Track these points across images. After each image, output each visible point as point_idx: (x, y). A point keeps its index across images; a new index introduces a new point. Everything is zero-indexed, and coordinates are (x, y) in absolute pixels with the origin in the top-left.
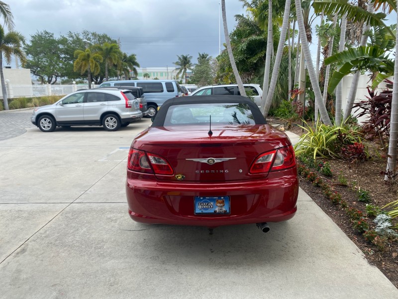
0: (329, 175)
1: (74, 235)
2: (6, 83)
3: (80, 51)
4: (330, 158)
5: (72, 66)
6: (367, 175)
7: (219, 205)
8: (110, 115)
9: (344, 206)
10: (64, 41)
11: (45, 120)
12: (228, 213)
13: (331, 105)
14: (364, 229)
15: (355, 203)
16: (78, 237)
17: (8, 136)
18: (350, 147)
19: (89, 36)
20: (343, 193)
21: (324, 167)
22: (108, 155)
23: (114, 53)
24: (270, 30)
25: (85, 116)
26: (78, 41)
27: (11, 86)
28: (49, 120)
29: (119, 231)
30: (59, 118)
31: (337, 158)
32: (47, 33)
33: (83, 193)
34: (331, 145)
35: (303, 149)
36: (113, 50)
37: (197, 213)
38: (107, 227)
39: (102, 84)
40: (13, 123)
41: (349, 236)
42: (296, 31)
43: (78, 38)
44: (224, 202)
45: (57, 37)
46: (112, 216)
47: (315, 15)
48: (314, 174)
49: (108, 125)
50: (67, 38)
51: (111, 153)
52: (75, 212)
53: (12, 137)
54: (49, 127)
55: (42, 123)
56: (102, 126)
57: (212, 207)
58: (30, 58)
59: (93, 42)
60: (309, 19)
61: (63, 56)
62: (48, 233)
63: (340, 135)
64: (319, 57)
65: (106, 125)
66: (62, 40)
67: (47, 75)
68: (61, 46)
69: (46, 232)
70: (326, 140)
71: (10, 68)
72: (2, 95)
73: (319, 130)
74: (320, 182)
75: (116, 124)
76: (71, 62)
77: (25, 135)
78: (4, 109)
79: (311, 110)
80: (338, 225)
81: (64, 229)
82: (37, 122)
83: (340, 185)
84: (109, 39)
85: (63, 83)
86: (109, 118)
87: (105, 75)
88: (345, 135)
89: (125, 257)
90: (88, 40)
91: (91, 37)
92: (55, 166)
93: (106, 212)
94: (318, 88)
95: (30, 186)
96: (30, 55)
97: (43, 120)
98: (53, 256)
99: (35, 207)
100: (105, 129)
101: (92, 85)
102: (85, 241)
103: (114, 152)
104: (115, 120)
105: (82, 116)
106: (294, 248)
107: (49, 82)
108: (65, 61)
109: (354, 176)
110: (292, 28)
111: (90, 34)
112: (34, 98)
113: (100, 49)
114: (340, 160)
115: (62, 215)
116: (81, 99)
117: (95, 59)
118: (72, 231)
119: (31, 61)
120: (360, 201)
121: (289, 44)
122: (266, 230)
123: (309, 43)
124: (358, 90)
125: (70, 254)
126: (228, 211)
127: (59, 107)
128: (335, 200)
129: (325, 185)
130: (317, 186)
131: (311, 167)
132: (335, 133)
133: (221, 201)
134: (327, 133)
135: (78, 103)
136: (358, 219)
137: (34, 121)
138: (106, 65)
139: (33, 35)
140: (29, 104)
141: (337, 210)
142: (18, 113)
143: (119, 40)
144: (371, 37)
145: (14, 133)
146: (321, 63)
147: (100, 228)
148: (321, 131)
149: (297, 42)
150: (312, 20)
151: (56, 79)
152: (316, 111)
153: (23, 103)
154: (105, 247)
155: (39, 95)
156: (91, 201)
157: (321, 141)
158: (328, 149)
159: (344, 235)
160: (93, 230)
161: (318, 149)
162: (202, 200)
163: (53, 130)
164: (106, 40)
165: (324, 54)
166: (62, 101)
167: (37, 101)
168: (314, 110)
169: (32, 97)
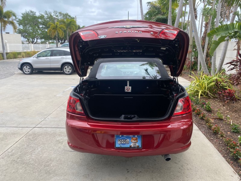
0: (209, 111)
1: (32, 154)
2: (4, 43)
3: (52, 23)
4: (209, 98)
5: (47, 32)
6: (236, 111)
7: (133, 141)
8: (67, 64)
9: (222, 136)
10: (42, 17)
11: (26, 67)
12: (140, 148)
13: (208, 60)
14: (239, 157)
15: (229, 133)
16: (34, 156)
17: (3, 77)
18: (224, 92)
19: (57, 14)
20: (221, 125)
21: (206, 105)
22: (64, 92)
23: (72, 25)
24: (170, 12)
25: (51, 65)
26: (51, 17)
27: (8, 45)
28: (29, 67)
29: (63, 152)
30: (35, 66)
31: (214, 98)
32: (31, 12)
33: (43, 119)
34: (210, 89)
35: (191, 91)
36: (72, 23)
37: (117, 147)
38: (55, 148)
39: (63, 44)
40: (8, 68)
41: (227, 160)
42: (186, 12)
43: (51, 15)
44: (137, 139)
45: (38, 14)
46: (60, 138)
47: (200, 2)
48: (199, 110)
49: (66, 71)
50: (44, 15)
51: (66, 90)
52: (35, 135)
53: (5, 78)
54: (29, 71)
55: (25, 69)
56: (62, 71)
57: (128, 143)
58: (21, 27)
59: (60, 18)
60: (196, 4)
61: (41, 26)
62: (13, 151)
63: (217, 83)
64: (201, 29)
65: (65, 71)
66: (41, 16)
67: (31, 38)
68: (40, 20)
69: (12, 151)
70: (207, 86)
71: (9, 33)
72: (2, 50)
73: (203, 79)
74: (204, 116)
75: (71, 70)
76: (46, 30)
77: (13, 77)
78: (4, 59)
79: (196, 63)
80: (218, 150)
81: (25, 148)
82: (21, 68)
83: (218, 119)
84: (70, 16)
85: (42, 43)
86: (67, 66)
87: (66, 39)
88: (220, 82)
89: (65, 174)
90: (56, 17)
91: (59, 15)
92: (28, 99)
93: (56, 136)
94: (201, 50)
95: (9, 114)
96: (21, 26)
97: (25, 67)
98: (14, 172)
99: (9, 130)
100: (63, 73)
101: (58, 45)
102: (38, 159)
103: (67, 89)
104: (70, 68)
105: (49, 65)
106: (188, 170)
107: (32, 42)
108: (43, 30)
109: (227, 112)
110: (184, 11)
111: (58, 13)
112: (22, 52)
113: (64, 22)
114: (216, 99)
115: (26, 137)
116: (49, 54)
117: (60, 28)
118: (30, 151)
119: (22, 29)
120: (233, 132)
121: (182, 21)
122: (168, 159)
123: (196, 20)
124: (227, 51)
125: (26, 170)
126: (140, 146)
127: (35, 59)
128: (215, 131)
129: (208, 119)
130: (202, 119)
131: (197, 104)
132: (214, 81)
133: (135, 138)
134: (208, 81)
135: (47, 56)
136: (234, 148)
137: (20, 67)
138: (68, 32)
139: (23, 13)
140: (19, 56)
141: (217, 138)
142: (12, 62)
143: (76, 17)
144: (238, 16)
145: (7, 75)
146: (203, 33)
147: (50, 149)
148: (204, 79)
149: (187, 20)
150: (197, 5)
151: (37, 40)
152: (199, 64)
153: (15, 55)
154: (51, 165)
155: (25, 51)
156: (48, 126)
157: (204, 86)
158: (208, 92)
159: (223, 159)
160: (46, 151)
161: (202, 92)
162: (121, 137)
163: (32, 73)
164: (68, 17)
165: (205, 27)
166: (37, 55)
167: (24, 54)
168: (197, 63)
169: (21, 51)
